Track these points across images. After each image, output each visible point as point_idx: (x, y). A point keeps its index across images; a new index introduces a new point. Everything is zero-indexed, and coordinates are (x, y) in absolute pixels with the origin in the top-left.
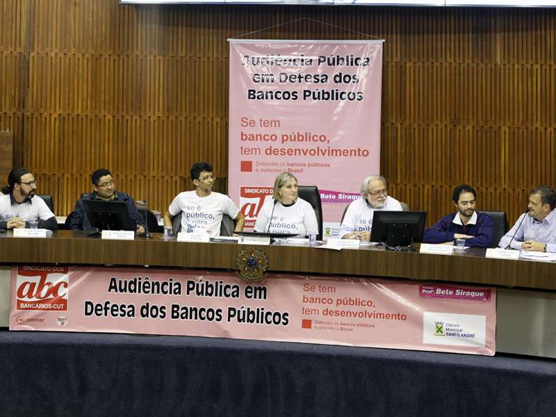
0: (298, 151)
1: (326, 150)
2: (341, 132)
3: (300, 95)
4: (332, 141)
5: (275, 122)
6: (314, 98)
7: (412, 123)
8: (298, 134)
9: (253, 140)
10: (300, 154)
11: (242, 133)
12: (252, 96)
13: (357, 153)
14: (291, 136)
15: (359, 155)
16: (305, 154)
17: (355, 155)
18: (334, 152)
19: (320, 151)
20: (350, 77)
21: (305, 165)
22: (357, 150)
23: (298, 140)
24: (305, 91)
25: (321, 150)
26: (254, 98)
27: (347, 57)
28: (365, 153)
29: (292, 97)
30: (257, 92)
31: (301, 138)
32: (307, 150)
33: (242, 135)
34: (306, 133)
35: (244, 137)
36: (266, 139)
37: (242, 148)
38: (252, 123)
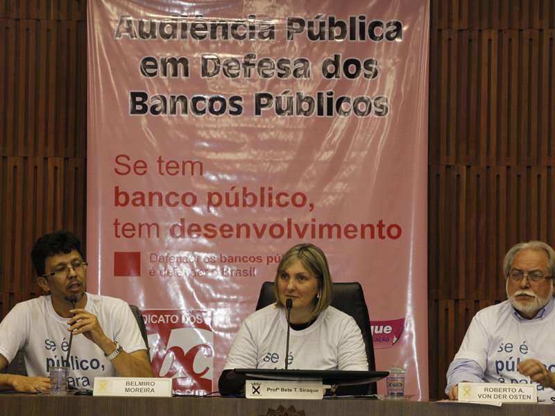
0: (243, 230)
1: (306, 226)
2: (339, 187)
3: (247, 104)
4: (318, 205)
5: (193, 164)
6: (280, 111)
7: (493, 164)
8: (245, 189)
9: (143, 204)
10: (248, 235)
11: (117, 188)
12: (139, 107)
13: (376, 230)
14: (227, 195)
15: (381, 237)
16: (260, 235)
17: (372, 236)
18: (326, 230)
19: (293, 229)
20: (357, 63)
21: (259, 259)
22: (375, 224)
23: (245, 204)
24: (259, 96)
25: (296, 226)
26: (144, 110)
27: (353, 20)
28: (394, 231)
29: (229, 107)
30: (150, 97)
31: (249, 200)
32: (264, 227)
33: (117, 194)
34: (262, 189)
35: (122, 199)
36: (172, 202)
37: (116, 224)
38: (140, 167)
